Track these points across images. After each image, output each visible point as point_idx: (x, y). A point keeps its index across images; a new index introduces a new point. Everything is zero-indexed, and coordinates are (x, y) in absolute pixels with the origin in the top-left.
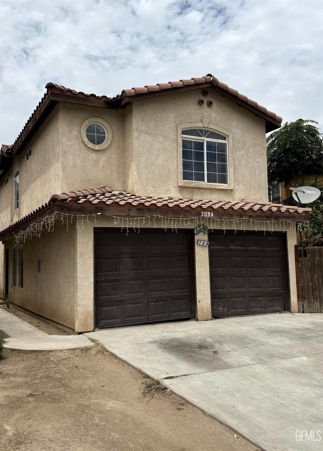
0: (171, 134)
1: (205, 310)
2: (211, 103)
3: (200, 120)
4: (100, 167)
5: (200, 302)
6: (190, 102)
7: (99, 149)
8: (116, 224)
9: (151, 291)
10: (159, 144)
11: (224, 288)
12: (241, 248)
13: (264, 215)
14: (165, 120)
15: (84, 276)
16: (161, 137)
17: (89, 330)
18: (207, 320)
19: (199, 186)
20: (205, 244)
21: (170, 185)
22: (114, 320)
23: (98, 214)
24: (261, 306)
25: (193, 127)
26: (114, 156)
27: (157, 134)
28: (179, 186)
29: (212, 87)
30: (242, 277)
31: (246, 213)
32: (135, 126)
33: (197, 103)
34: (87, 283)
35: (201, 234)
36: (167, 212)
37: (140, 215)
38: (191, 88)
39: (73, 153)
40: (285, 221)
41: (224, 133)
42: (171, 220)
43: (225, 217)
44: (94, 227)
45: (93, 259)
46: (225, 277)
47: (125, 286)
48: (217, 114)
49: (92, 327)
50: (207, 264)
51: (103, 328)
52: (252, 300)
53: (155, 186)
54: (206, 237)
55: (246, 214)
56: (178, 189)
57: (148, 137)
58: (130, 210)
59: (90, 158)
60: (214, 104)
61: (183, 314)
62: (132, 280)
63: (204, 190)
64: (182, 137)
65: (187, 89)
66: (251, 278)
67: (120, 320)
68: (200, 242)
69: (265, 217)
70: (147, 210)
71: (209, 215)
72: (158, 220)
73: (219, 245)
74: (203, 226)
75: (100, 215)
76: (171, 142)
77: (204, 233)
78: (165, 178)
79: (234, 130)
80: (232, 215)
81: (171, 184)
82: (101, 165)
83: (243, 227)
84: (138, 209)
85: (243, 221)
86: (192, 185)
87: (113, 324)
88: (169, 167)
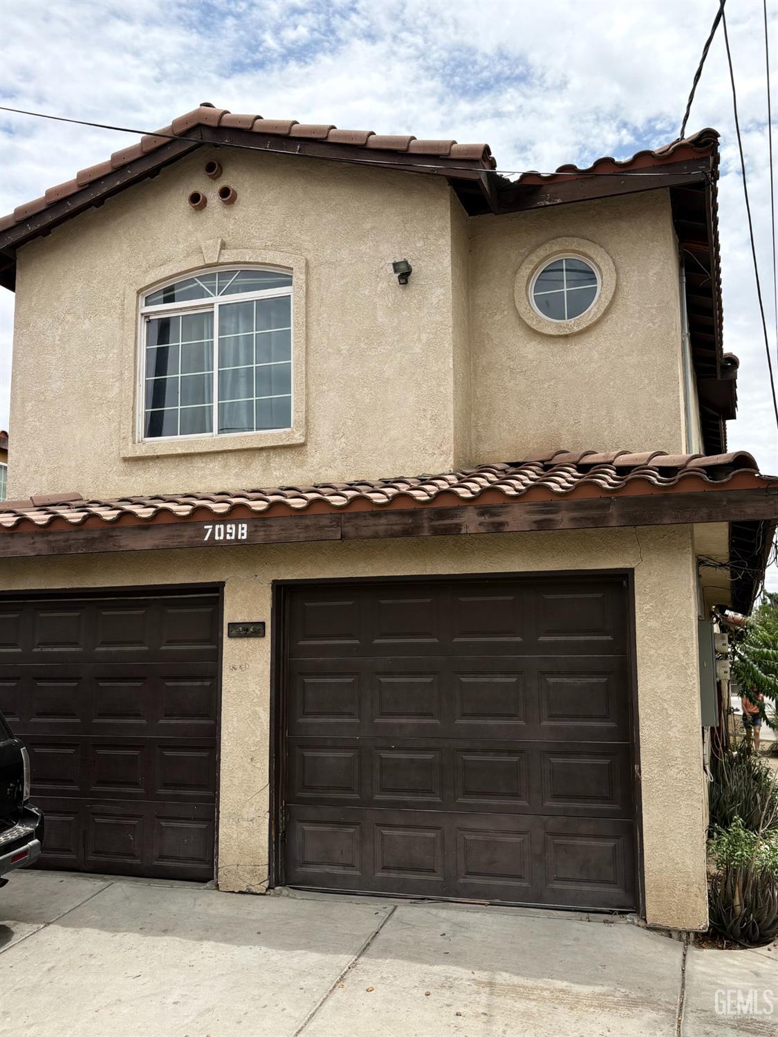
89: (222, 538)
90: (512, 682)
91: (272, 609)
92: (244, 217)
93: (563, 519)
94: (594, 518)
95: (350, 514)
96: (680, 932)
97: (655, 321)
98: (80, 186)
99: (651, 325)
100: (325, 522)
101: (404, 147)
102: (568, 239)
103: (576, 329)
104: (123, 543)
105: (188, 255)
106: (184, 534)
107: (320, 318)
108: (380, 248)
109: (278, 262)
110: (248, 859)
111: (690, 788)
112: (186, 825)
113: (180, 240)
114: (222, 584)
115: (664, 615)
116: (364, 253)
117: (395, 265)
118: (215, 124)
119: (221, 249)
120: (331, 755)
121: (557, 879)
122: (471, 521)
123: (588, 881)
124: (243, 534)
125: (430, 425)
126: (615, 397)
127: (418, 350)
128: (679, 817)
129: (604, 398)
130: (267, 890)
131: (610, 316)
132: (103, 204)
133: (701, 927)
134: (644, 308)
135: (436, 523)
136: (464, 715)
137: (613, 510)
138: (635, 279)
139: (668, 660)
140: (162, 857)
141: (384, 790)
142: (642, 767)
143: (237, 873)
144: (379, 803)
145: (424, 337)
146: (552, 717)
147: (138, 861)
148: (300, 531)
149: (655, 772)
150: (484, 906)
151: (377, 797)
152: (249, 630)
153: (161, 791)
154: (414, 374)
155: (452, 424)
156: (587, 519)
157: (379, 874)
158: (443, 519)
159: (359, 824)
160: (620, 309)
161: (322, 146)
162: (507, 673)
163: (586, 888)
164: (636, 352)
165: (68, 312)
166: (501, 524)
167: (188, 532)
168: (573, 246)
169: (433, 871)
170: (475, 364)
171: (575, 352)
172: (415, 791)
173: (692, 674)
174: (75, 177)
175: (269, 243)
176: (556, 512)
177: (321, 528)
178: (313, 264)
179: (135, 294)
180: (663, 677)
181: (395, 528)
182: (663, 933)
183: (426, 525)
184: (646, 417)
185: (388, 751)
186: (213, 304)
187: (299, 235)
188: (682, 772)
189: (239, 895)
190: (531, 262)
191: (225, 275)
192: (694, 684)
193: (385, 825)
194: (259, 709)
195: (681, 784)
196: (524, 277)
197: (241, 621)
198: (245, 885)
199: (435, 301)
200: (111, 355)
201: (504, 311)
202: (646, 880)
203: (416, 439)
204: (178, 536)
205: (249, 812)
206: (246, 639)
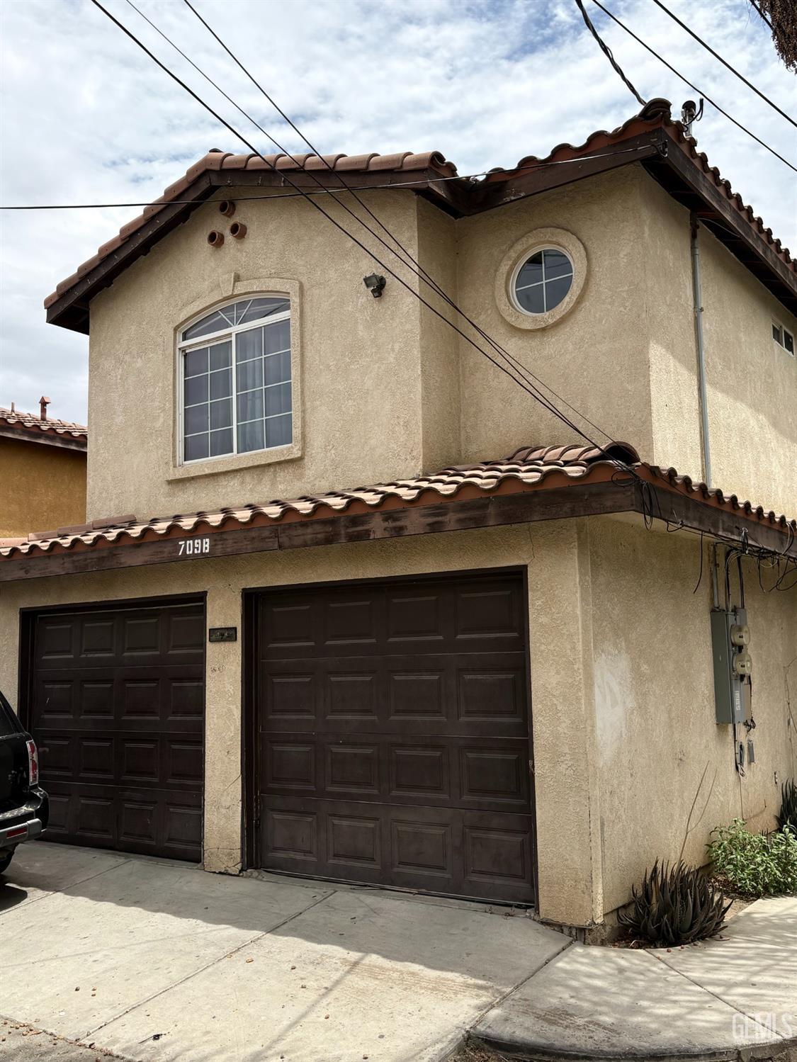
89: (191, 552)
90: (435, 680)
91: (242, 615)
92: (253, 249)
93: (451, 519)
94: (475, 518)
95: (285, 524)
96: (570, 928)
97: (626, 305)
98: (122, 240)
99: (622, 309)
100: (266, 533)
101: (363, 166)
102: (542, 230)
103: (551, 321)
104: (123, 560)
105: (212, 291)
106: (166, 550)
107: (313, 337)
108: (359, 264)
109: (278, 288)
110: (226, 843)
111: (578, 784)
112: (187, 811)
113: (206, 277)
114: (205, 593)
115: (554, 610)
116: (347, 270)
117: (366, 280)
118: (217, 168)
119: (235, 282)
120: (294, 749)
121: (474, 872)
122: (377, 526)
123: (501, 875)
124: (206, 548)
125: (403, 432)
126: (588, 387)
127: (392, 360)
128: (567, 814)
129: (578, 389)
130: (240, 872)
131: (584, 304)
132: (149, 251)
133: (588, 923)
134: (616, 292)
135: (351, 530)
136: (398, 712)
137: (491, 510)
138: (606, 263)
139: (557, 656)
140: (170, 840)
141: (334, 782)
142: (535, 762)
143: (218, 856)
144: (331, 794)
145: (397, 347)
146: (468, 713)
147: (154, 843)
148: (248, 543)
149: (547, 767)
150: (412, 895)
151: (329, 789)
152: (225, 635)
153: (170, 781)
154: (389, 383)
155: (421, 428)
156: (470, 519)
157: (331, 861)
158: (356, 526)
159: (315, 814)
160: (592, 296)
161: (301, 175)
162: (431, 671)
163: (498, 881)
164: (608, 339)
165: (126, 353)
166: (401, 528)
167: (168, 548)
168: (547, 237)
169: (373, 859)
170: (463, 366)
171: (553, 345)
172: (357, 784)
173: (578, 669)
174: (118, 234)
175: (273, 271)
176: (445, 515)
177: (263, 539)
178: (306, 286)
179: (172, 332)
180: (552, 673)
181: (319, 536)
182: (556, 929)
183: (343, 532)
184: (618, 406)
185: (337, 746)
186: (231, 334)
187: (295, 260)
188: (570, 768)
189: (219, 875)
190: (509, 258)
191: (242, 305)
192: (581, 679)
193: (335, 815)
194: (233, 707)
195: (570, 781)
196: (503, 274)
197: (219, 627)
198: (223, 866)
199: (405, 309)
200: (157, 388)
201: (488, 310)
202: (539, 876)
203: (392, 445)
204: (160, 552)
205: (226, 801)
206: (222, 643)
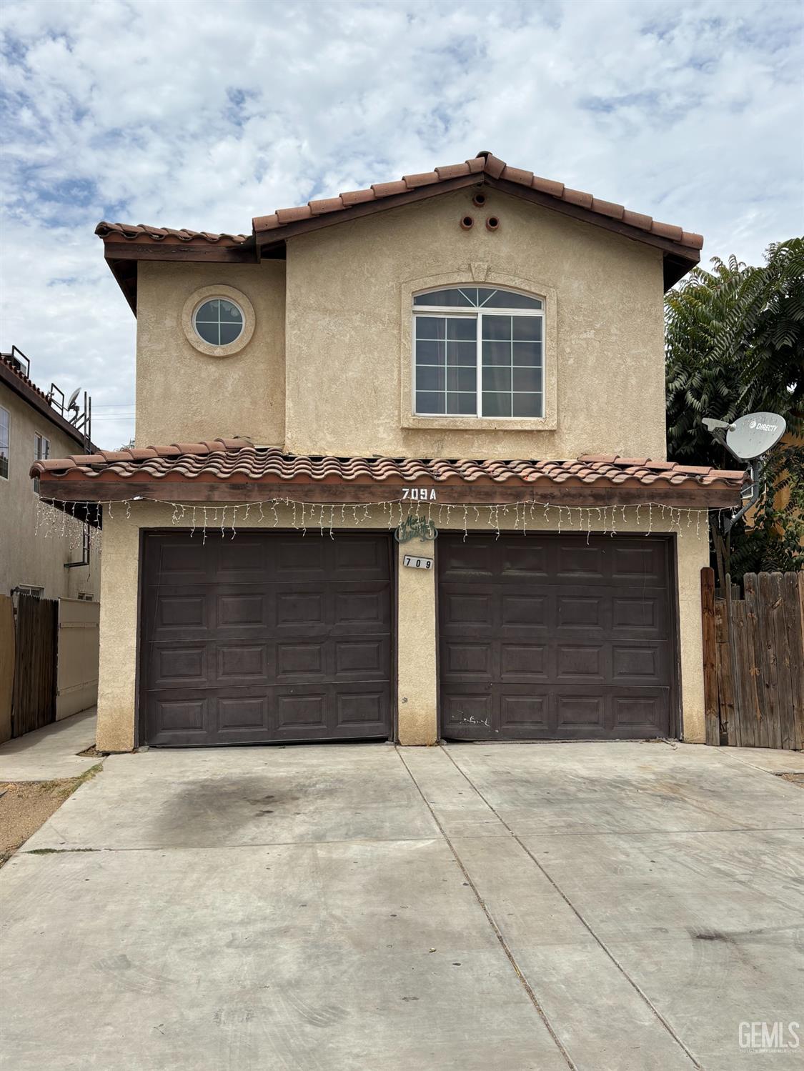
0: (384, 308)
1: (421, 720)
2: (493, 222)
3: (464, 267)
4: (227, 394)
5: (406, 700)
6: (439, 225)
7: (222, 354)
8: (176, 521)
9: (285, 672)
10: (353, 333)
11: (485, 671)
12: (538, 574)
13: (588, 492)
14: (369, 276)
15: (114, 634)
16: (358, 316)
17: (124, 749)
18: (425, 746)
19: (456, 426)
20: (423, 564)
21: (379, 427)
22: (192, 732)
23: (135, 499)
24: (596, 721)
25: (443, 285)
26: (262, 366)
27: (348, 311)
28: (403, 429)
29: (489, 182)
30: (540, 645)
31: (531, 489)
32: (291, 296)
33: (458, 226)
34: (122, 649)
35: (416, 540)
36: (309, 491)
37: (239, 499)
38: (430, 193)
39: (164, 367)
40: (654, 506)
41: (534, 291)
42: (318, 509)
43: (469, 499)
44: (142, 526)
45: (136, 596)
46: (489, 644)
47: (220, 657)
48: (515, 245)
49: (130, 744)
50: (431, 613)
51: (163, 748)
52: (565, 704)
53: (339, 430)
54: (429, 549)
55: (532, 491)
56: (400, 436)
57: (324, 319)
58: (212, 488)
59: (204, 375)
60: (504, 222)
61: (367, 729)
62: (237, 646)
63: (472, 435)
64: (414, 312)
65: (417, 196)
66: (565, 650)
67: (205, 732)
68: (409, 559)
69: (591, 498)
70: (256, 488)
71: (424, 496)
72: (284, 509)
73: (473, 568)
74: (423, 523)
75: (138, 500)
76: (384, 324)
77: (425, 540)
78: (365, 412)
79: (563, 282)
80: (489, 495)
81: (382, 424)
82: (230, 388)
83: (521, 523)
84: (233, 485)
85: (521, 510)
86: (436, 425)
87: (188, 741)
88: (376, 384)
